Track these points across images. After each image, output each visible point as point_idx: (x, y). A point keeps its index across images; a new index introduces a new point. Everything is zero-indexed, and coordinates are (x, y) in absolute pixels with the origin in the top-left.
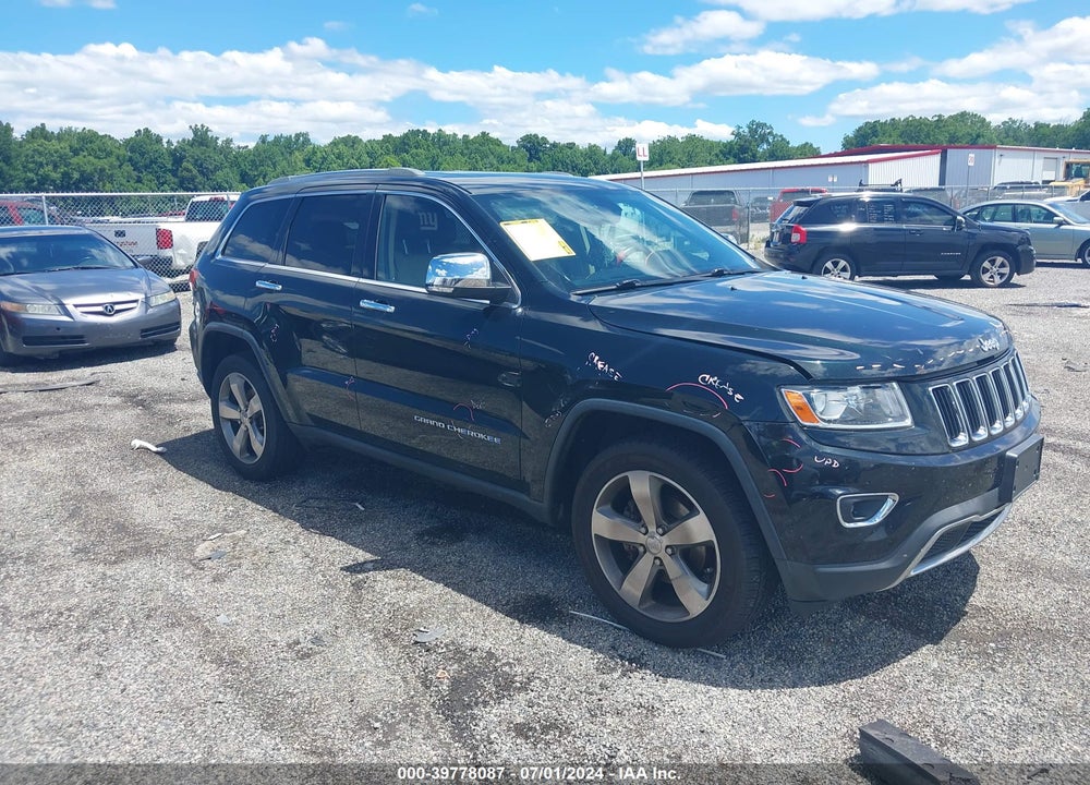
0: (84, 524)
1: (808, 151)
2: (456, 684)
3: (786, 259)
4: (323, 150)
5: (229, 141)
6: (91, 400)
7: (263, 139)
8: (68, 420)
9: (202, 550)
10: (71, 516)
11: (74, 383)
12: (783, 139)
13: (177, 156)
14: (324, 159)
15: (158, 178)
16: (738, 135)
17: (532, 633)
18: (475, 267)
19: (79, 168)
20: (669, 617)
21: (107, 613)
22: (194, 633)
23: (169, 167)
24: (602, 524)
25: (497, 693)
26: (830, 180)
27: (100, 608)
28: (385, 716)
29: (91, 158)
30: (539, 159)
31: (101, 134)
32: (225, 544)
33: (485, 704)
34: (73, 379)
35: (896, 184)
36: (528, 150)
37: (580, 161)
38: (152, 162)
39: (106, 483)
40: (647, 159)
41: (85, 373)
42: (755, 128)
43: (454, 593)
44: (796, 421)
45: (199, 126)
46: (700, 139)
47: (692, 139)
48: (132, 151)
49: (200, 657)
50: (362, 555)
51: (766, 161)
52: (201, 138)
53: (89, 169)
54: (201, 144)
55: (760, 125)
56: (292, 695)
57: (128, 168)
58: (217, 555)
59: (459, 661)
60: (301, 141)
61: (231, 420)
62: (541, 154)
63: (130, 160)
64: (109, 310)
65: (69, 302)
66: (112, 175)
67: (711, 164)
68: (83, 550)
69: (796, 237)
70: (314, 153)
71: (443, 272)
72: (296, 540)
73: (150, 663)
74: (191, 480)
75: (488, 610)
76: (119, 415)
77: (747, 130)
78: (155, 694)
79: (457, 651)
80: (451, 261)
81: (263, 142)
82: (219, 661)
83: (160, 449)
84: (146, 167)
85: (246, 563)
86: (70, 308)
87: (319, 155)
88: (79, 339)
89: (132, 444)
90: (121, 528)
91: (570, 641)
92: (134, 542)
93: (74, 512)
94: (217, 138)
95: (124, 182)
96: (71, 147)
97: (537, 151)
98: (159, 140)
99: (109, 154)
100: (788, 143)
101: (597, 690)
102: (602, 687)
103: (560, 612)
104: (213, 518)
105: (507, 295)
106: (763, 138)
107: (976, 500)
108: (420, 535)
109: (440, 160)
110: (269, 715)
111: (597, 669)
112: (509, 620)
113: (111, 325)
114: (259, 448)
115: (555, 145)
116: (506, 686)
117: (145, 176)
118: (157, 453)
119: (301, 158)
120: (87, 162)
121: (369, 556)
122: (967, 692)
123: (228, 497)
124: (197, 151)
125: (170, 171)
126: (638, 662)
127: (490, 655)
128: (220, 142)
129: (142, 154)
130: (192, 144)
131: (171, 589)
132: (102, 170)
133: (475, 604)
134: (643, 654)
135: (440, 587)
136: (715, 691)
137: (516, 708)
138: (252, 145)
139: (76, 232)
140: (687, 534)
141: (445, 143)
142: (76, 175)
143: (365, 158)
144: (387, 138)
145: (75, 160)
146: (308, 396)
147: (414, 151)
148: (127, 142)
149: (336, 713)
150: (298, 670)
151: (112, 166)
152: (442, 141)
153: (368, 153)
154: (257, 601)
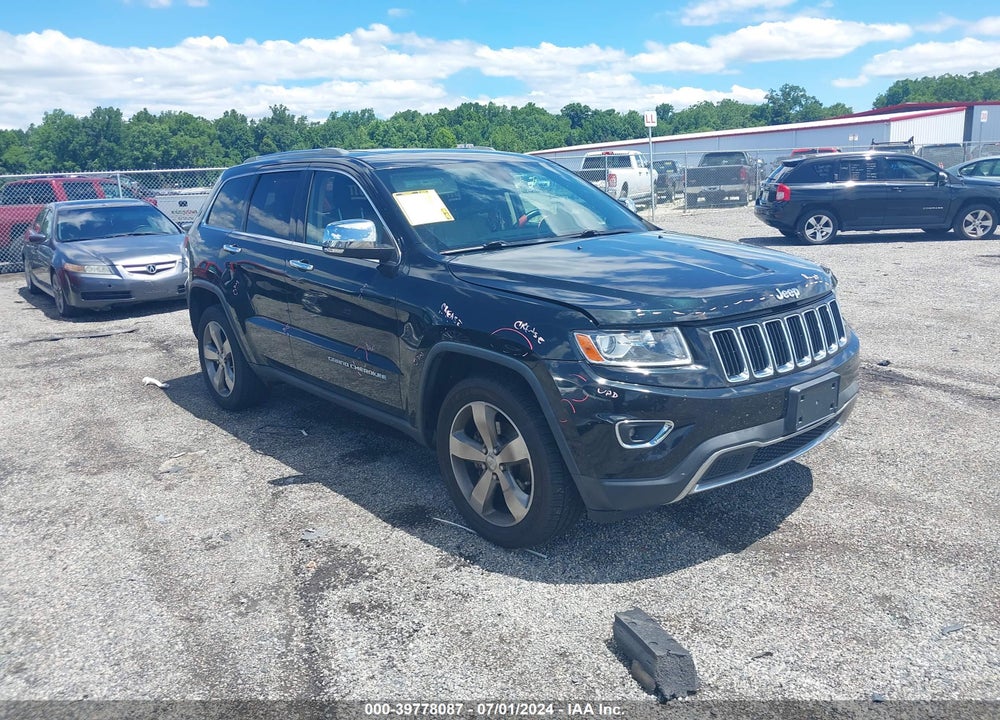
0: (84, 444)
1: (840, 111)
2: (319, 571)
3: (773, 216)
4: (386, 124)
5: (303, 118)
6: (126, 345)
7: (333, 115)
8: (103, 361)
9: (166, 465)
10: (76, 437)
11: (119, 331)
12: (816, 102)
13: (259, 133)
14: (386, 132)
15: (242, 152)
16: (771, 98)
17: (399, 534)
18: (364, 231)
19: (177, 146)
20: (500, 522)
21: (74, 512)
22: (135, 529)
23: (252, 141)
24: (457, 447)
25: (347, 580)
26: (851, 138)
27: (70, 508)
28: (254, 594)
29: (187, 137)
30: (581, 126)
31: (196, 116)
32: (185, 462)
33: (335, 587)
34: (120, 328)
35: (909, 141)
36: (572, 118)
37: (619, 126)
38: (237, 139)
39: (113, 412)
40: (655, 125)
41: (130, 322)
42: (788, 91)
43: (350, 503)
44: (584, 359)
45: (278, 106)
46: (736, 104)
47: (727, 104)
48: (221, 130)
49: (132, 546)
50: (289, 471)
51: (797, 122)
52: (280, 117)
53: (185, 146)
54: (279, 122)
55: (795, 88)
56: (189, 576)
57: (217, 144)
58: (177, 470)
59: (329, 555)
60: (366, 116)
61: (212, 360)
62: (583, 121)
63: (220, 137)
64: (151, 270)
65: (119, 264)
66: (204, 152)
67: (744, 126)
68: (74, 464)
69: (780, 196)
70: (378, 127)
71: (338, 237)
72: (243, 458)
73: (92, 550)
74: (180, 410)
75: (371, 515)
76: (145, 357)
77: (780, 93)
78: (87, 573)
79: (331, 547)
80: (346, 226)
81: (333, 118)
82: (145, 550)
83: (163, 385)
84: (233, 143)
85: (195, 476)
86: (120, 268)
87: (381, 128)
88: (127, 294)
89: (144, 380)
90: (111, 447)
91: (426, 541)
92: (116, 457)
93: (80, 435)
94: (293, 116)
95: (214, 156)
96: (170, 128)
97: (580, 119)
98: (244, 119)
99: (202, 133)
100: (821, 105)
101: (430, 580)
102: (436, 577)
103: (429, 519)
104: (184, 441)
105: (390, 254)
106: (796, 101)
107: (756, 428)
108: (343, 457)
109: (490, 130)
110: (166, 590)
111: (437, 564)
112: (385, 524)
113: (153, 282)
114: (231, 385)
115: (596, 113)
116: (358, 574)
117: (232, 151)
118: (162, 388)
119: (366, 132)
120: (182, 141)
121: (294, 472)
122: (738, 590)
123: (203, 423)
124: (275, 128)
125: (252, 146)
126: (473, 559)
127: (357, 551)
128: (296, 119)
129: (229, 133)
130: (272, 121)
131: (130, 494)
132: (196, 147)
133: (364, 511)
134: (481, 553)
135: (340, 498)
136: (526, 584)
137: (356, 593)
138: (323, 121)
139: (133, 204)
140: (511, 455)
141: (496, 115)
142: (174, 153)
143: (424, 131)
144: (443, 112)
145: (173, 139)
146: (262, 340)
147: (466, 122)
148: (217, 121)
149: (219, 590)
150: (202, 558)
151: (204, 144)
152: (492, 113)
153: (425, 126)
154: (193, 505)
